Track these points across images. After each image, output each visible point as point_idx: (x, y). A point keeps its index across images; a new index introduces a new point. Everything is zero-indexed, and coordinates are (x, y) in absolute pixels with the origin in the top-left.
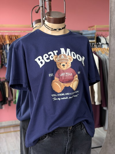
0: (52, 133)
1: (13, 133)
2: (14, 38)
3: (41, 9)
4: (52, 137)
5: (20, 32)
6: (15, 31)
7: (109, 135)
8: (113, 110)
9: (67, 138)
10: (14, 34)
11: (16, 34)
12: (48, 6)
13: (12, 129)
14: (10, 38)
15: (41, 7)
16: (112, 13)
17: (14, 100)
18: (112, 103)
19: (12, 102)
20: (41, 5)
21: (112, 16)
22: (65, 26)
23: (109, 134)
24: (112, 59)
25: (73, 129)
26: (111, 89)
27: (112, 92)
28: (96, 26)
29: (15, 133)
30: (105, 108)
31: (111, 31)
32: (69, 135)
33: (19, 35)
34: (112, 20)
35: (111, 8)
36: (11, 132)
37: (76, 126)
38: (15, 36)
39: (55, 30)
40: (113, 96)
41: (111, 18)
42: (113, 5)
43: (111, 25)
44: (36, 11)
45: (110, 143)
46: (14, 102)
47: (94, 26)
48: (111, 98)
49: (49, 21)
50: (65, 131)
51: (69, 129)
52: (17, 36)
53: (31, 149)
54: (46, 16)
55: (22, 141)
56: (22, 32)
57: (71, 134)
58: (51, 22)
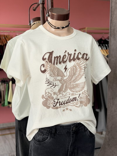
0: (55, 134)
1: (1, 137)
2: (3, 38)
3: (41, 6)
4: (54, 138)
5: (9, 32)
6: (5, 31)
8: (112, 111)
9: (70, 139)
10: (3, 34)
11: (5, 34)
12: (50, 3)
15: (41, 4)
16: (112, 13)
17: (2, 103)
18: (111, 104)
20: (41, 2)
21: (113, 16)
22: (69, 23)
23: (108, 135)
24: (112, 59)
25: (76, 130)
26: (111, 90)
27: (111, 93)
28: (87, 28)
29: (3, 136)
30: (97, 110)
32: (72, 136)
33: (8, 35)
34: (113, 20)
35: (111, 7)
37: (79, 127)
38: (4, 36)
39: (58, 28)
40: (112, 97)
42: (113, 5)
43: (112, 25)
44: (34, 8)
45: (109, 145)
46: (2, 104)
47: (85, 28)
48: (110, 99)
49: (52, 18)
50: (68, 132)
51: (72, 130)
52: (7, 36)
53: (31, 152)
54: (50, 13)
56: (12, 32)
57: (75, 135)
58: (55, 19)
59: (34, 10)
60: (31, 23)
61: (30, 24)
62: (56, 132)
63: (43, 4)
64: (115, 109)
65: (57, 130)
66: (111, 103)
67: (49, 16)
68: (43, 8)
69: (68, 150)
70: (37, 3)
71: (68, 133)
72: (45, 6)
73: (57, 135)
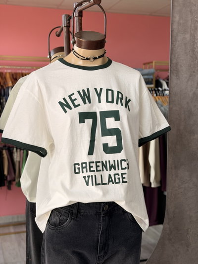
0: (77, 215)
1: (13, 236)
3: (65, 29)
4: (76, 221)
5: (30, 68)
6: (23, 66)
7: (168, 226)
10: (20, 71)
11: (24, 72)
12: (78, 24)
13: (12, 229)
14: (15, 77)
15: (64, 27)
17: (17, 180)
19: (14, 183)
20: (64, 24)
22: (105, 52)
24: (174, 108)
25: (109, 210)
31: (172, 65)
32: (103, 220)
36: (10, 233)
37: (115, 206)
39: (88, 59)
41: (173, 46)
44: (57, 33)
46: (17, 183)
47: (152, 62)
48: (172, 168)
49: (80, 46)
50: (97, 212)
55: (29, 231)
56: (34, 68)
57: (107, 217)
58: (83, 47)
59: (58, 36)
60: (51, 55)
61: (50, 57)
62: (78, 212)
63: (68, 27)
64: (180, 184)
65: (80, 209)
66: (172, 175)
67: (74, 43)
68: (68, 32)
69: (98, 239)
70: (60, 27)
71: (98, 214)
72: (70, 30)
73: (81, 217)
